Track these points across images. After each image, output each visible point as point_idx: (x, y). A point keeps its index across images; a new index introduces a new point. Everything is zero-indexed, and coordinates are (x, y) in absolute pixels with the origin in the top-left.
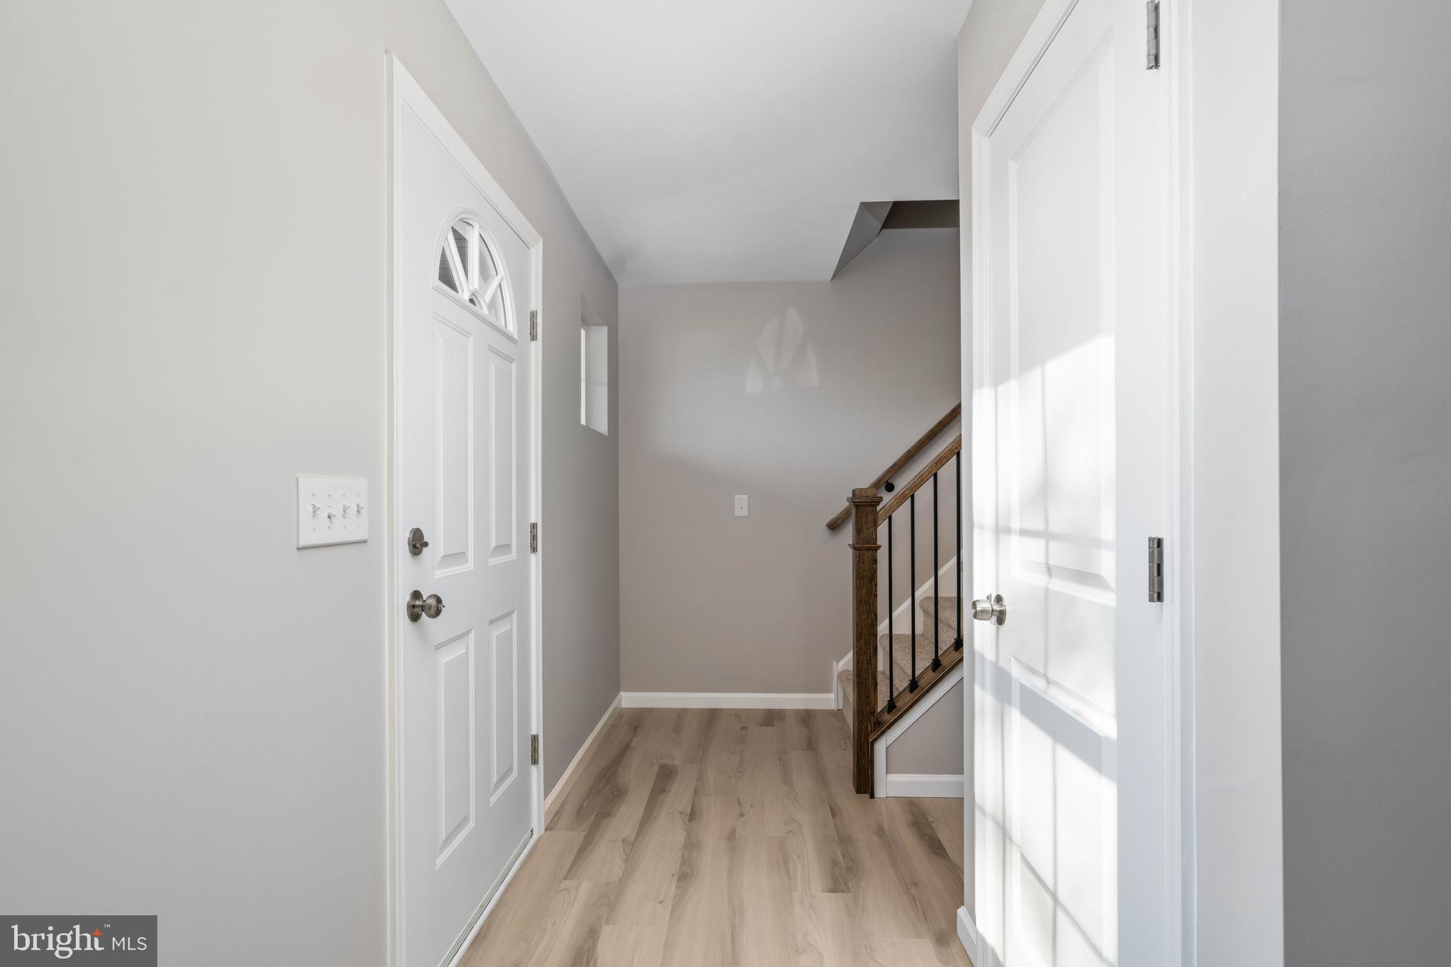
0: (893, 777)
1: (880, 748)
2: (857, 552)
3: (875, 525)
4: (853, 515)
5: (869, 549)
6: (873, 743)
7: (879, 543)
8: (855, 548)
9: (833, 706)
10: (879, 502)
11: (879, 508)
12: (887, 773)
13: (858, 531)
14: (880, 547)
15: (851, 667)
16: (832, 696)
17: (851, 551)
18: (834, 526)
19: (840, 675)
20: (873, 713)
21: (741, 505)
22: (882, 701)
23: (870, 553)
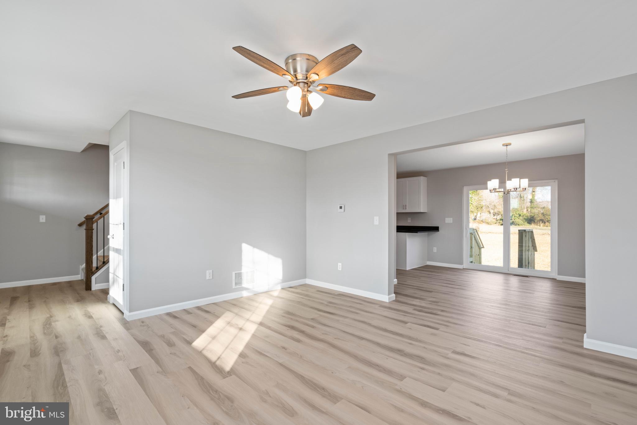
0: (97, 285)
1: (93, 278)
2: (87, 231)
3: (93, 224)
4: (86, 222)
5: (90, 230)
6: (91, 277)
7: (93, 228)
8: (86, 229)
9: (80, 279)
10: (94, 218)
11: (94, 220)
12: (95, 284)
13: (87, 226)
14: (94, 229)
15: (85, 267)
16: (79, 276)
17: (85, 231)
18: (80, 225)
19: (82, 269)
20: (92, 270)
21: (42, 219)
22: (94, 265)
23: (91, 231)
